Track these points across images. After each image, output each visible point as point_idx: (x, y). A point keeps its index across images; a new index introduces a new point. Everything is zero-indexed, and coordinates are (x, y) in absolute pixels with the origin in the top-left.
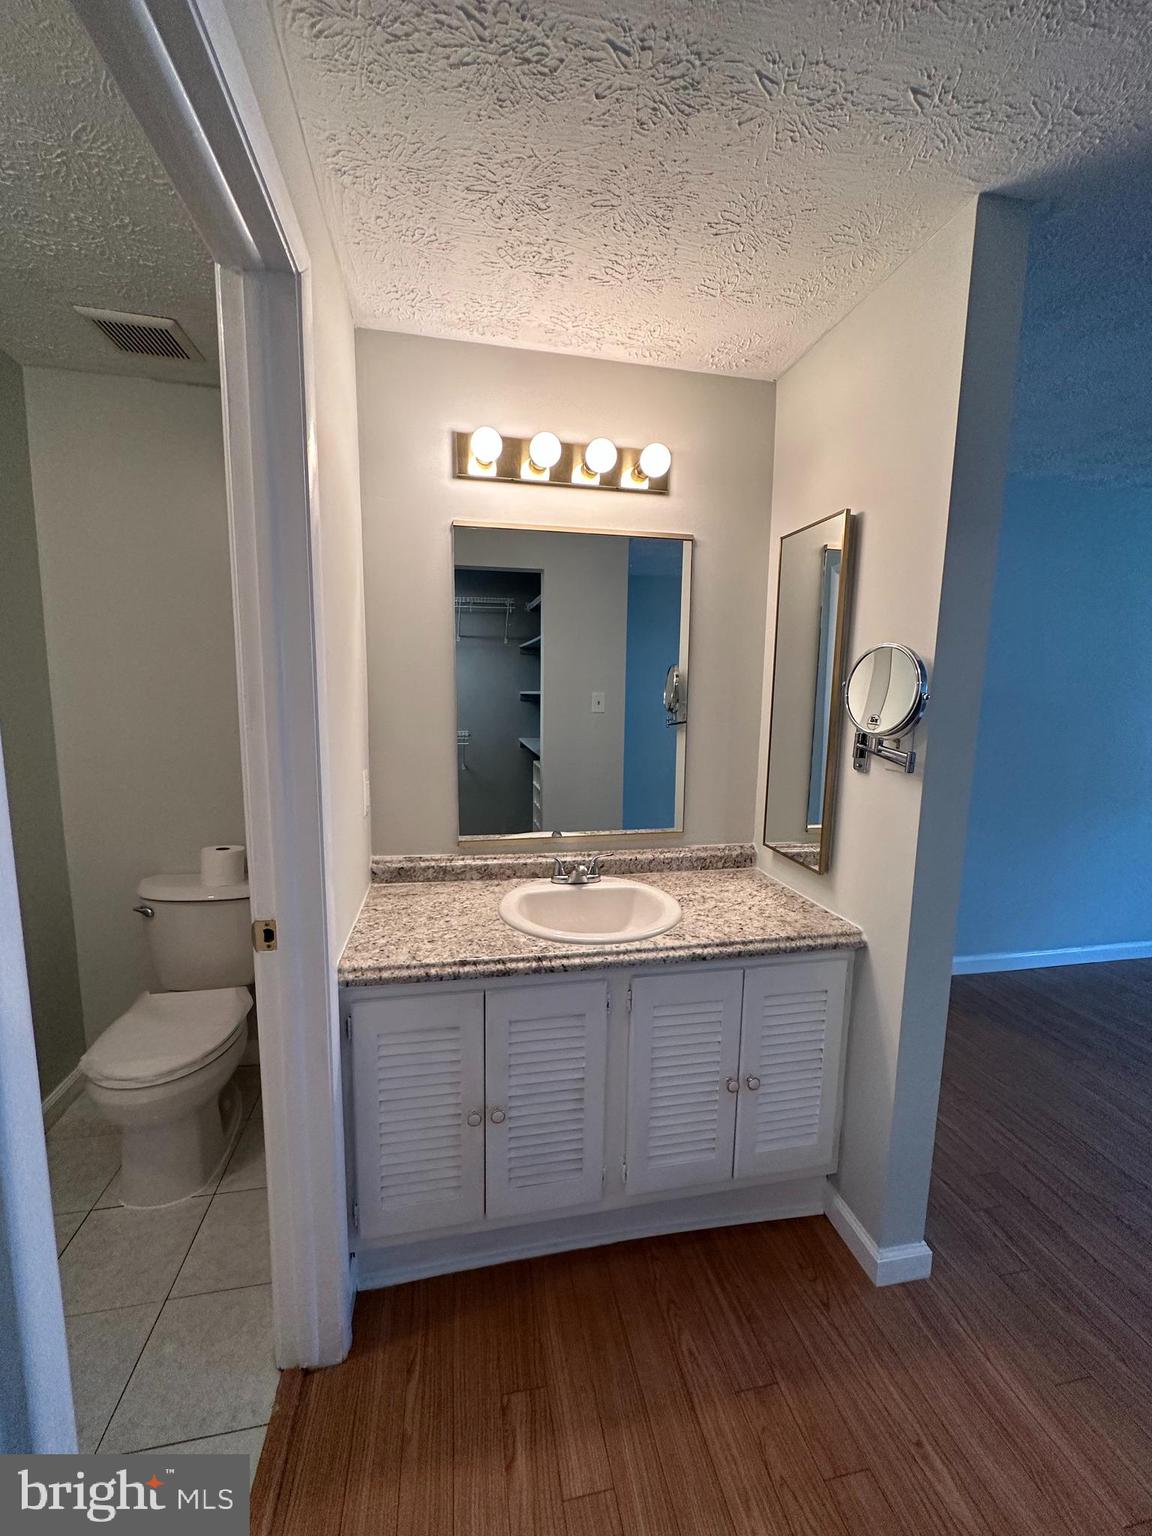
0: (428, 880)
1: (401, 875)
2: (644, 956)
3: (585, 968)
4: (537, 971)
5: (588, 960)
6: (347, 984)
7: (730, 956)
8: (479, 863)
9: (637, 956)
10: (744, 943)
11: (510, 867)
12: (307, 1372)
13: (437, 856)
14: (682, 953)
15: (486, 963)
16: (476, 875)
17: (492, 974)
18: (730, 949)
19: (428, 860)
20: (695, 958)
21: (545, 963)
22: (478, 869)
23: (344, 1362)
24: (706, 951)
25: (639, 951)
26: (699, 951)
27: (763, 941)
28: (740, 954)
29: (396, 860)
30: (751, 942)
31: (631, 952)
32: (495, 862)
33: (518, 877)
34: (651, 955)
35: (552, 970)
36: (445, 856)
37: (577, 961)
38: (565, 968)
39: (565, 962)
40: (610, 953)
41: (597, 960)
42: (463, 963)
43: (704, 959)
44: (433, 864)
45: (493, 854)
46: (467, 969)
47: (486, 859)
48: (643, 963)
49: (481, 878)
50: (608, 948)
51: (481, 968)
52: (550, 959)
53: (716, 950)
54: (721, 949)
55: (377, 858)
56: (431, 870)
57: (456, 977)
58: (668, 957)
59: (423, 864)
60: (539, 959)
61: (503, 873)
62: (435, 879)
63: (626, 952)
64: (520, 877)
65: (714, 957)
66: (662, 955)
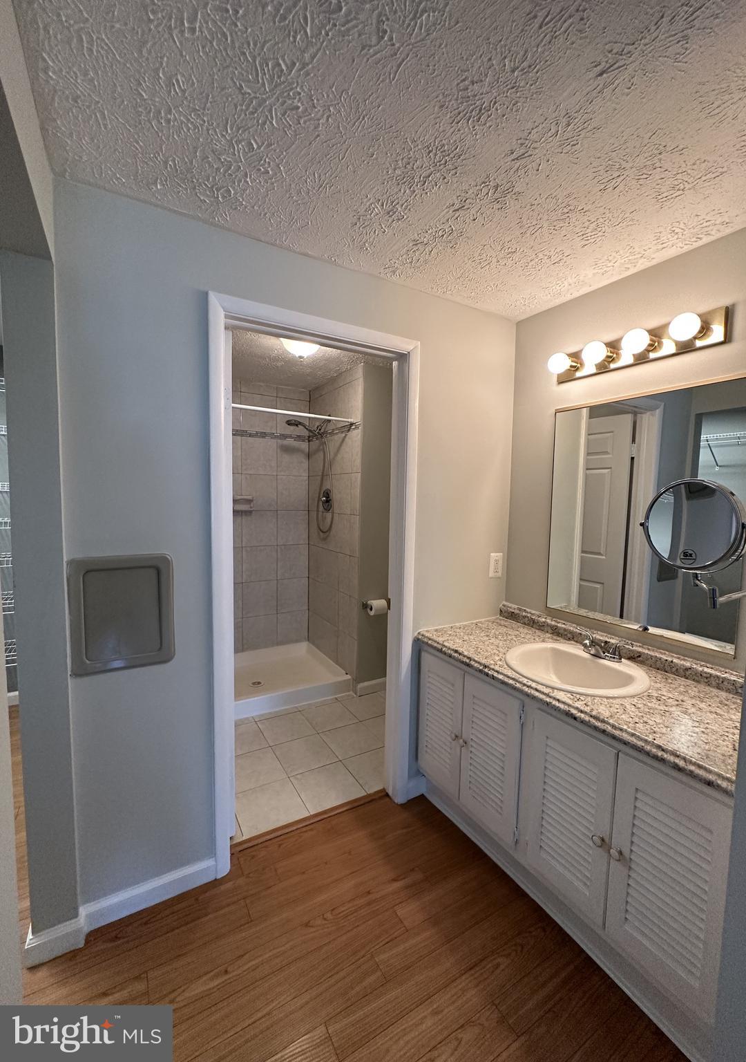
0: (525, 624)
1: (512, 616)
2: (537, 694)
3: (503, 683)
4: (481, 671)
5: (506, 680)
6: (418, 639)
7: (596, 728)
8: (553, 623)
9: (533, 692)
10: (613, 726)
11: (571, 632)
12: (387, 795)
13: (533, 612)
14: (562, 706)
15: (465, 656)
16: (550, 631)
17: (463, 662)
18: (598, 724)
19: (528, 612)
20: (568, 714)
21: (486, 670)
22: (552, 627)
23: (397, 804)
24: (579, 714)
25: (536, 690)
26: (574, 712)
27: (633, 735)
28: (604, 731)
29: (513, 607)
30: (621, 730)
31: (532, 688)
32: (563, 626)
33: (574, 641)
34: (542, 696)
35: (487, 675)
36: (537, 613)
37: (501, 677)
38: (493, 677)
39: (496, 674)
40: (520, 682)
41: (511, 682)
42: (456, 651)
43: (575, 718)
44: (529, 615)
45: (564, 620)
46: (456, 655)
47: (559, 623)
48: (534, 698)
49: (552, 633)
50: (522, 679)
51: (461, 657)
52: (490, 669)
53: (587, 718)
54: (591, 719)
55: (505, 603)
56: (527, 619)
57: (450, 656)
58: (550, 703)
59: (524, 614)
60: (485, 667)
61: (566, 635)
62: (528, 625)
63: (529, 687)
64: (577, 642)
65: (583, 722)
66: (548, 700)
